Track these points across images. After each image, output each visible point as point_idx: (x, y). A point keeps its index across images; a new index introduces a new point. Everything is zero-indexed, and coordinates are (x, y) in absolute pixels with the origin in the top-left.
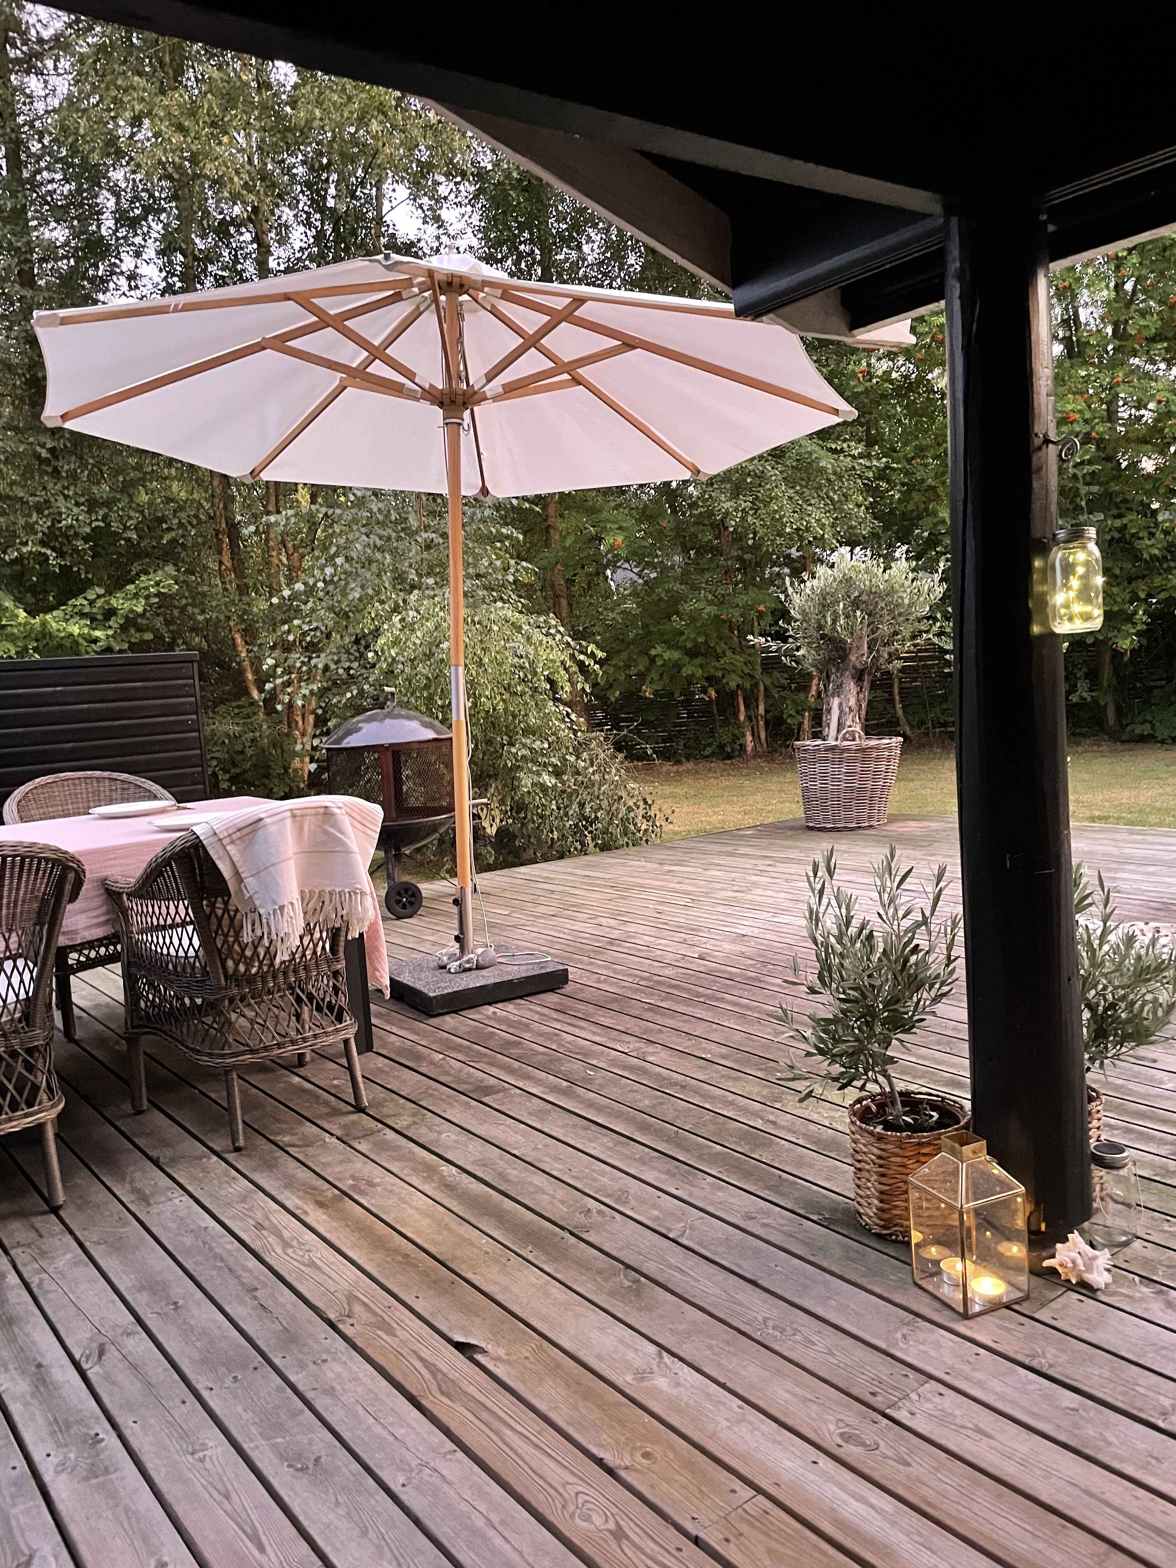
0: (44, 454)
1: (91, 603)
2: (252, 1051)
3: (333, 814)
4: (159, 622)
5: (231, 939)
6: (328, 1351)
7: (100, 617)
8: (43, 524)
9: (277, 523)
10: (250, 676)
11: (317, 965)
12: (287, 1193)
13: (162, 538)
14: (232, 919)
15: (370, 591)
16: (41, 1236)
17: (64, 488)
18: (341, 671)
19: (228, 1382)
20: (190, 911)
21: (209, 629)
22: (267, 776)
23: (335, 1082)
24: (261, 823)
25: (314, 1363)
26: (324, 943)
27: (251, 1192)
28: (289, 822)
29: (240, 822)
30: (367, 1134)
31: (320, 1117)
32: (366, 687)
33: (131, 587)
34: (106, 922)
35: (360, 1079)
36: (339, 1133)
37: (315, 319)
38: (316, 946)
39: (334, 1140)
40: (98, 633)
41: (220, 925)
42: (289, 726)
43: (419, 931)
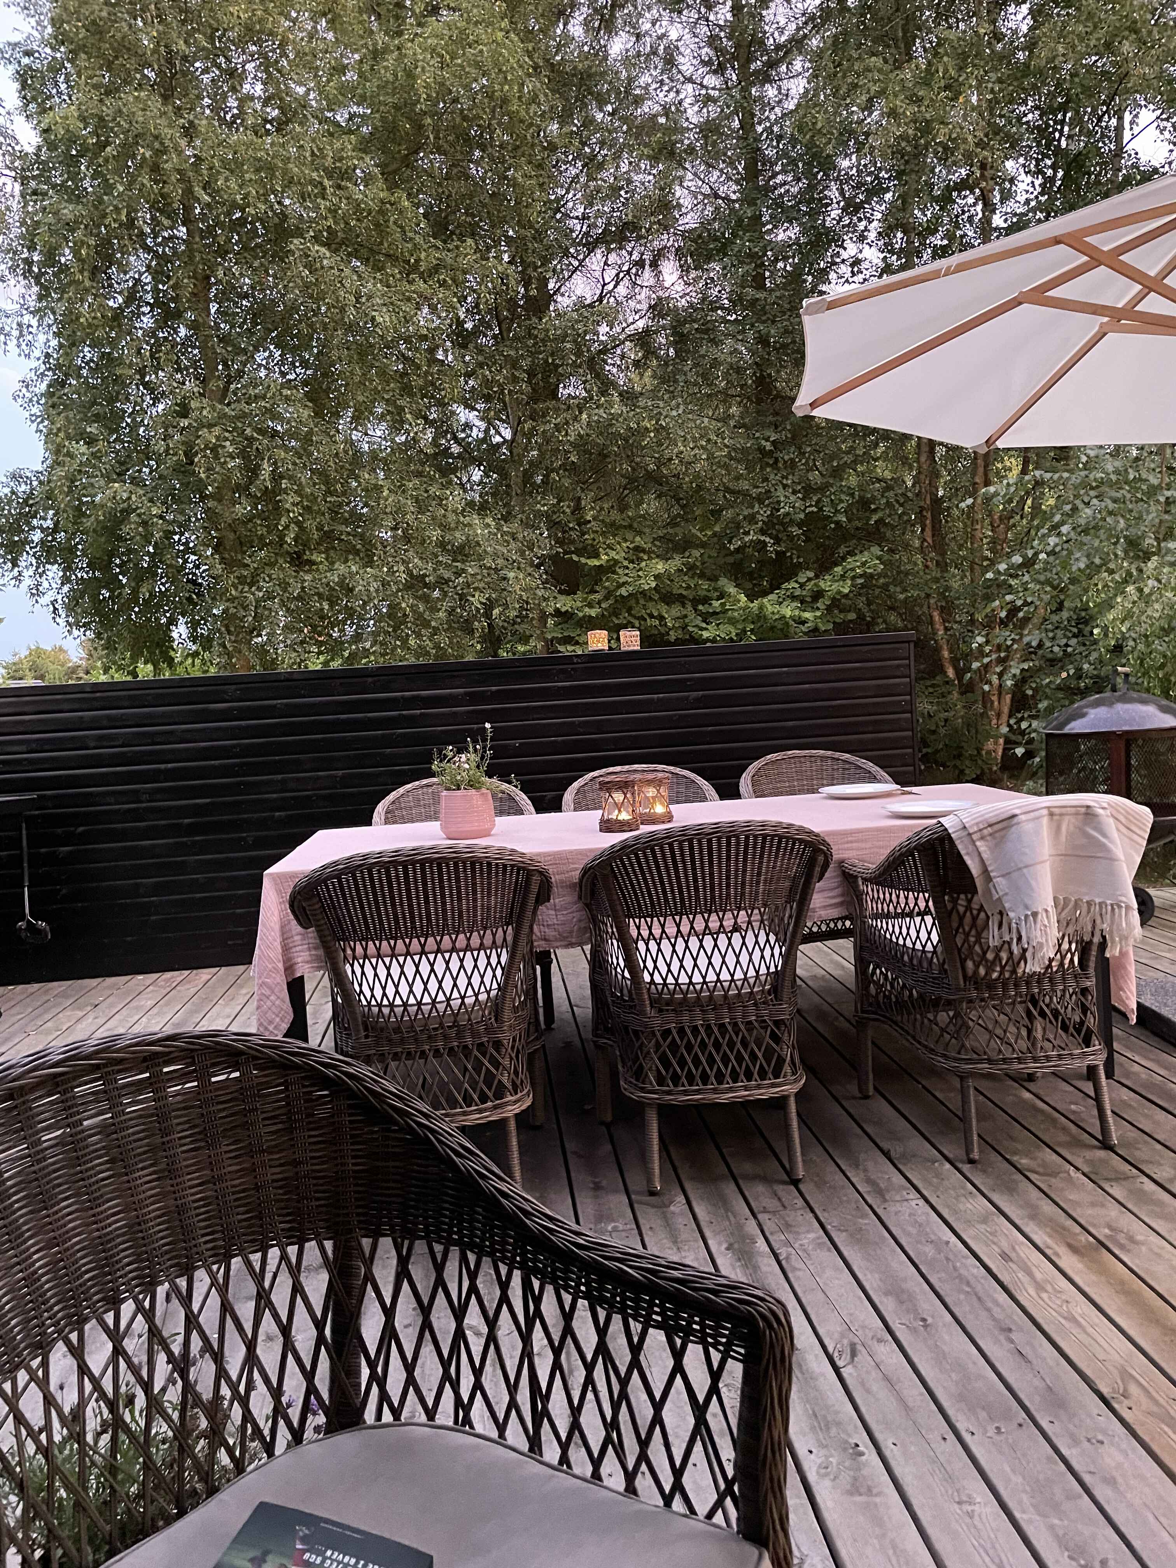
0: (768, 446)
1: (802, 586)
2: (990, 1061)
3: (1095, 816)
4: (861, 603)
5: (972, 939)
6: (1104, 1432)
7: (808, 599)
8: (763, 513)
9: (996, 494)
10: (946, 654)
11: (1064, 979)
12: (1031, 1224)
13: (869, 519)
14: (975, 919)
15: (1097, 561)
16: (784, 1207)
17: (783, 477)
18: (1056, 649)
19: (991, 1432)
20: (931, 903)
21: (908, 609)
22: (959, 756)
23: (1073, 1107)
24: (1015, 820)
25: (1089, 1440)
26: (1073, 955)
27: (993, 1214)
28: (1045, 821)
29: (991, 817)
30: (1120, 1178)
31: (1060, 1144)
32: (1086, 666)
33: (838, 570)
34: (841, 904)
35: (1109, 1113)
36: (1086, 1169)
37: (1085, 258)
38: (1063, 958)
39: (1079, 1175)
40: (807, 615)
41: (961, 924)
42: (985, 707)
43: (1152, 945)
